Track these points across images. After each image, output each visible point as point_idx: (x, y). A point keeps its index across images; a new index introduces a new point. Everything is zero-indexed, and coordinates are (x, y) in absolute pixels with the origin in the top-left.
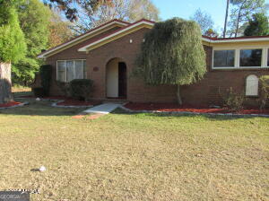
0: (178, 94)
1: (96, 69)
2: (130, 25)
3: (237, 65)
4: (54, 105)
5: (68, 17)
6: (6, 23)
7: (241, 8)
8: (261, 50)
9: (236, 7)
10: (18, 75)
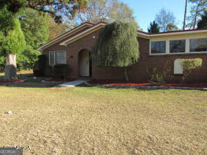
0: (125, 73)
1: (72, 57)
2: (94, 25)
3: (168, 52)
4: (43, 81)
5: (56, 22)
6: (12, 29)
7: (199, 5)
8: (185, 40)
9: (195, 4)
10: (29, 62)
